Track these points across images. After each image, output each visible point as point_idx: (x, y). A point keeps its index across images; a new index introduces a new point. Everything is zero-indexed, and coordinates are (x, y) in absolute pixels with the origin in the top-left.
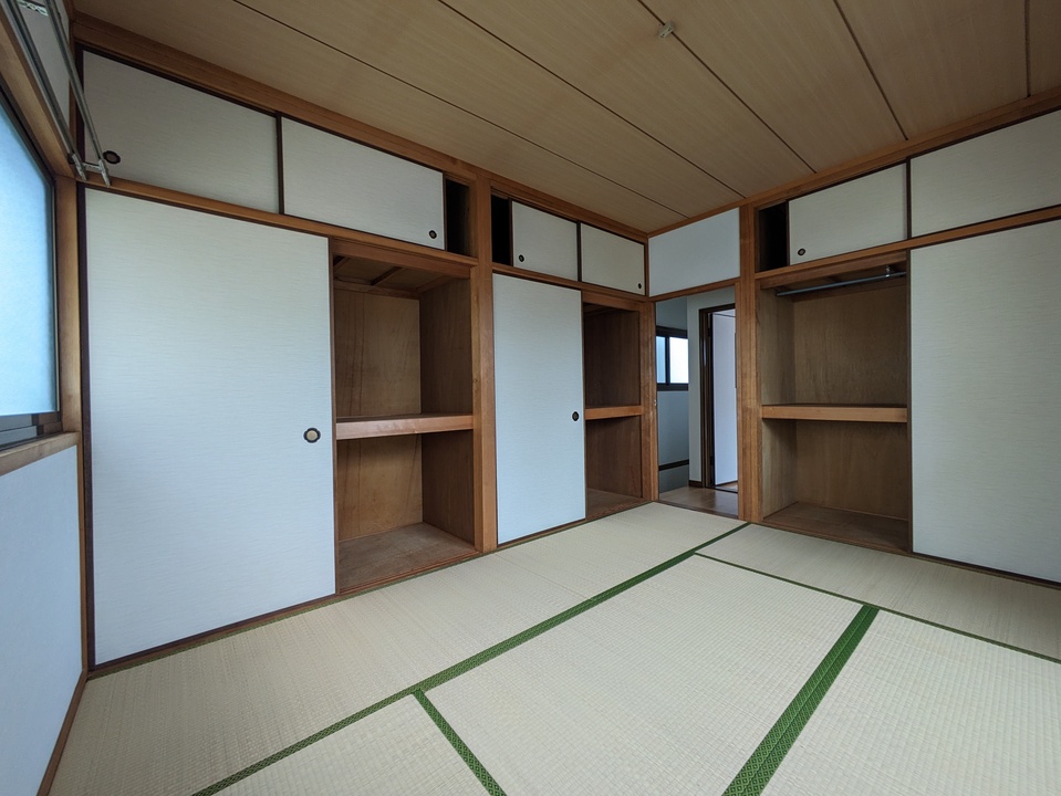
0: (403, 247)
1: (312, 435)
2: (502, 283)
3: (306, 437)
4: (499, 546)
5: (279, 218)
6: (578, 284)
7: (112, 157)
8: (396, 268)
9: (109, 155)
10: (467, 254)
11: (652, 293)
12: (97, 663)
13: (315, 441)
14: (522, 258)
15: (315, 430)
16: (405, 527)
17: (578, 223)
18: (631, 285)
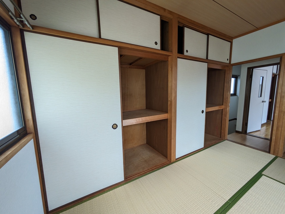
0: (145, 49)
1: (115, 126)
2: (181, 62)
3: (113, 127)
4: (176, 159)
5: (99, 40)
6: (206, 60)
7: (33, 17)
8: (140, 58)
9: (32, 16)
10: (168, 51)
11: (232, 62)
12: (49, 210)
13: (116, 128)
14: (187, 51)
15: (116, 124)
16: (141, 145)
17: (208, 35)
18: (224, 59)
